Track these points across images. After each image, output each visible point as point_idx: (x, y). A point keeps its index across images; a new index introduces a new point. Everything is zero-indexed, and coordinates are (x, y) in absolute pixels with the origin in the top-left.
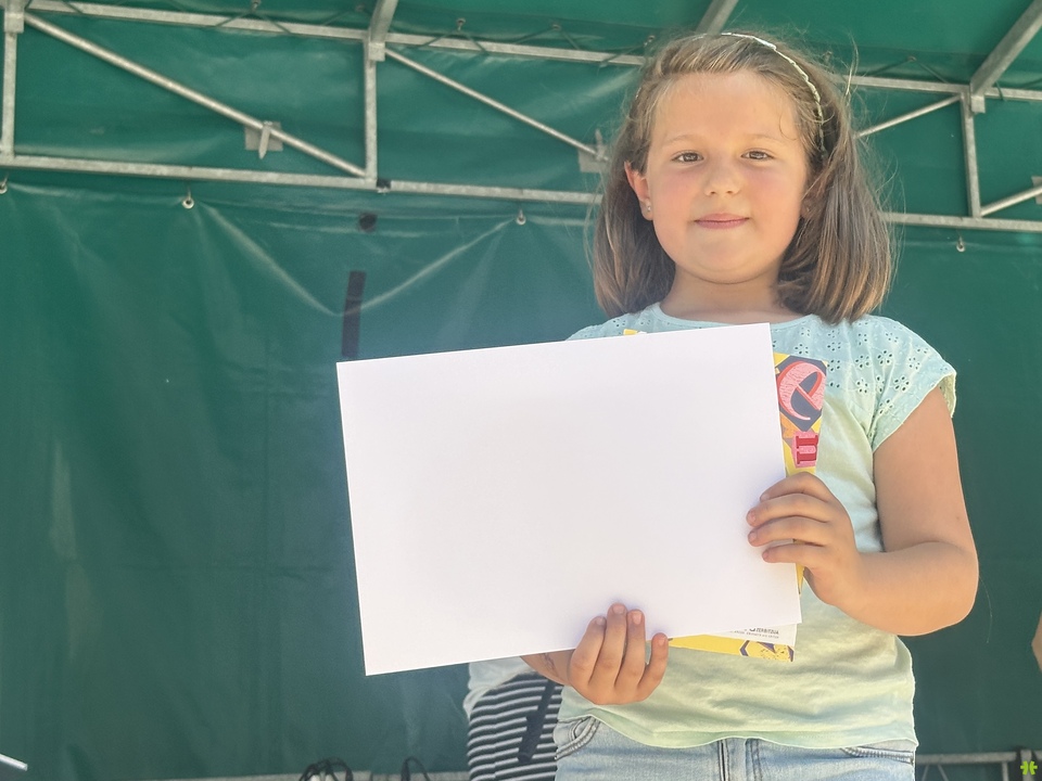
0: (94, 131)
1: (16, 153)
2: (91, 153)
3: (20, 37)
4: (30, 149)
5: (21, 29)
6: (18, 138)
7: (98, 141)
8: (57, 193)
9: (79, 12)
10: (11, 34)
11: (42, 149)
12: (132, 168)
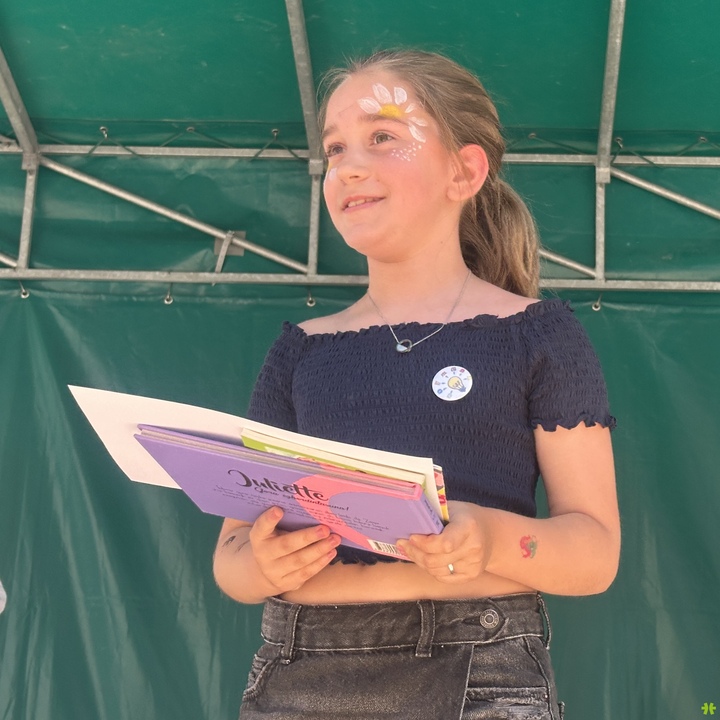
0: (664, 258)
1: (607, 279)
2: (662, 276)
3: (607, 187)
4: (616, 275)
5: (608, 180)
6: (608, 267)
7: (667, 266)
8: (638, 308)
9: (651, 163)
10: (601, 185)
11: (625, 275)
12: (695, 286)
